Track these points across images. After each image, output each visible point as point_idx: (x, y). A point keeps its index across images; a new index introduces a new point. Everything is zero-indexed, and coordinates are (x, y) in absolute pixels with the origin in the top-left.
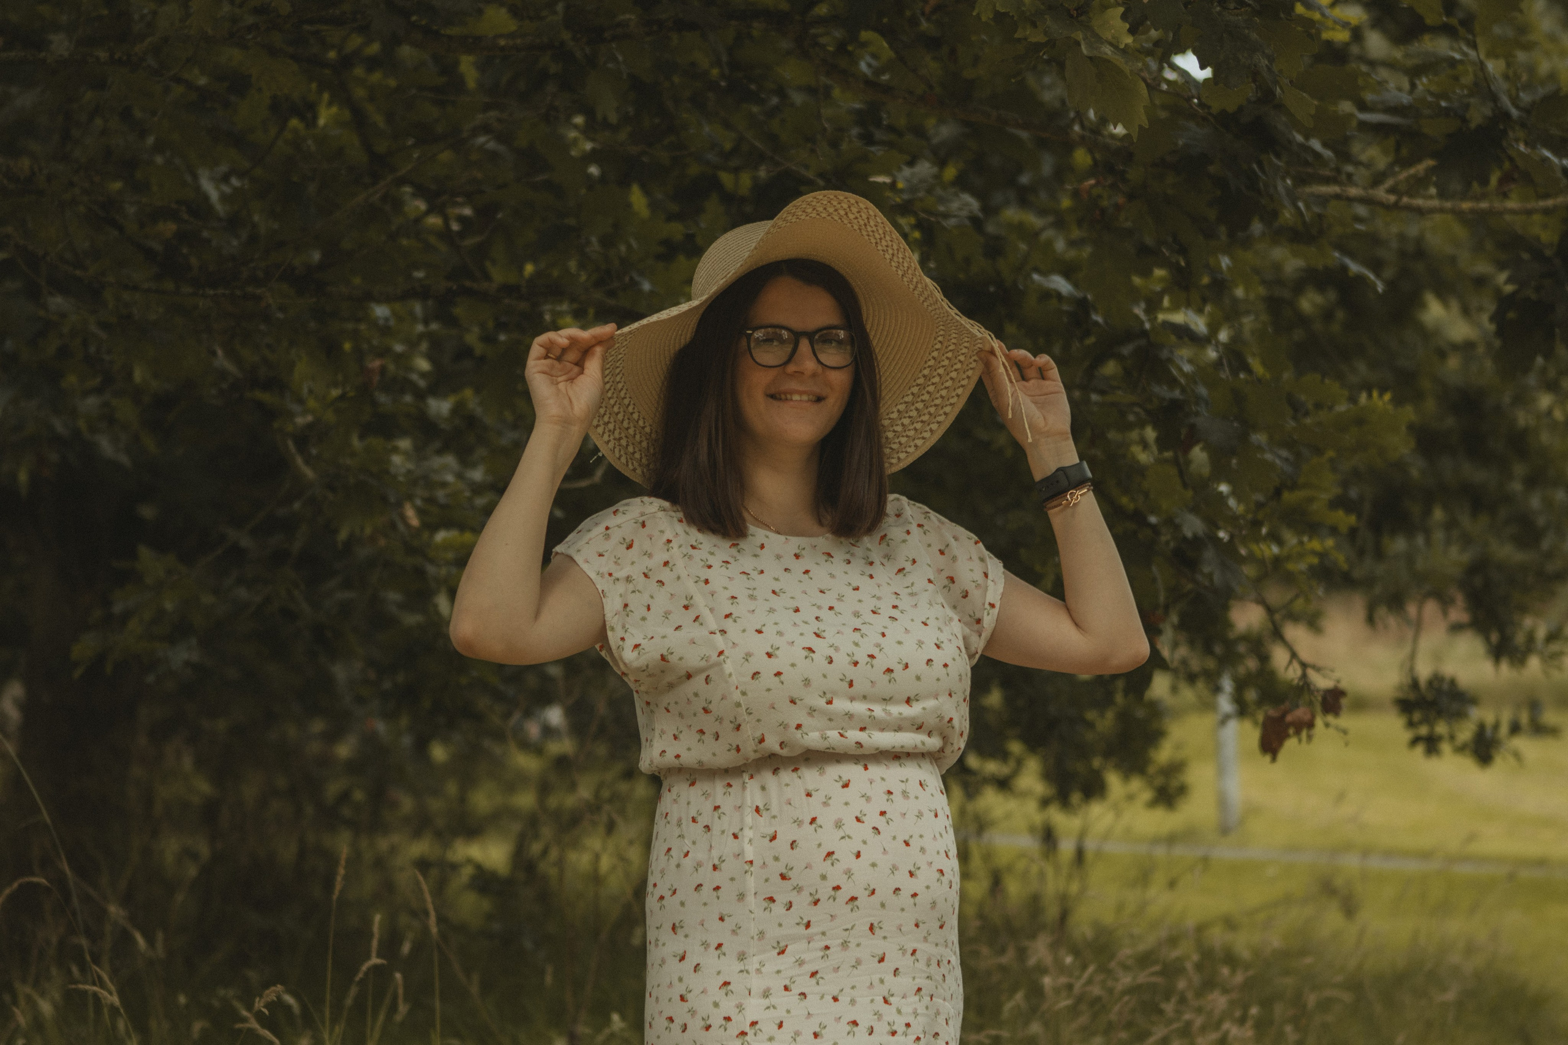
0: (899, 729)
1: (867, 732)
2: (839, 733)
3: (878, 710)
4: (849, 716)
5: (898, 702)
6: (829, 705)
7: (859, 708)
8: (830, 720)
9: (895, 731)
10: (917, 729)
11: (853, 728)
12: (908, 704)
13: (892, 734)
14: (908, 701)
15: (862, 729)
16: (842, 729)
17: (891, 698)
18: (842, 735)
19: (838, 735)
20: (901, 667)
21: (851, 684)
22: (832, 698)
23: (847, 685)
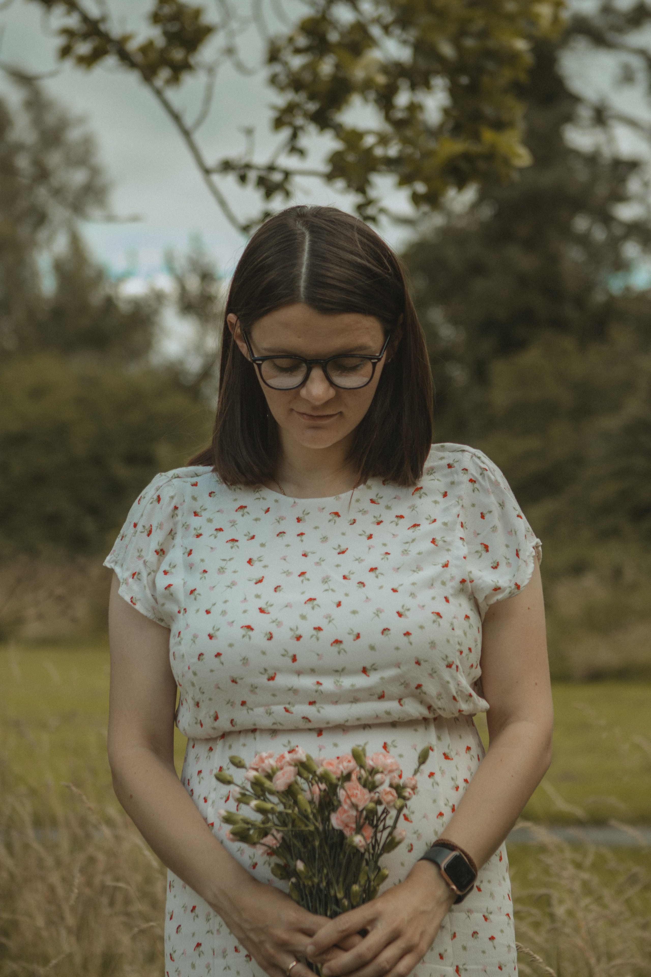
0: (355, 700)
1: (317, 705)
2: (285, 708)
4: (294, 691)
5: (352, 673)
6: (271, 682)
8: (274, 695)
9: (352, 702)
11: (301, 703)
14: (365, 671)
15: (312, 703)
16: (289, 704)
17: (343, 670)
18: (287, 710)
19: (284, 710)
20: (352, 637)
21: (294, 659)
22: (275, 674)
23: (290, 660)
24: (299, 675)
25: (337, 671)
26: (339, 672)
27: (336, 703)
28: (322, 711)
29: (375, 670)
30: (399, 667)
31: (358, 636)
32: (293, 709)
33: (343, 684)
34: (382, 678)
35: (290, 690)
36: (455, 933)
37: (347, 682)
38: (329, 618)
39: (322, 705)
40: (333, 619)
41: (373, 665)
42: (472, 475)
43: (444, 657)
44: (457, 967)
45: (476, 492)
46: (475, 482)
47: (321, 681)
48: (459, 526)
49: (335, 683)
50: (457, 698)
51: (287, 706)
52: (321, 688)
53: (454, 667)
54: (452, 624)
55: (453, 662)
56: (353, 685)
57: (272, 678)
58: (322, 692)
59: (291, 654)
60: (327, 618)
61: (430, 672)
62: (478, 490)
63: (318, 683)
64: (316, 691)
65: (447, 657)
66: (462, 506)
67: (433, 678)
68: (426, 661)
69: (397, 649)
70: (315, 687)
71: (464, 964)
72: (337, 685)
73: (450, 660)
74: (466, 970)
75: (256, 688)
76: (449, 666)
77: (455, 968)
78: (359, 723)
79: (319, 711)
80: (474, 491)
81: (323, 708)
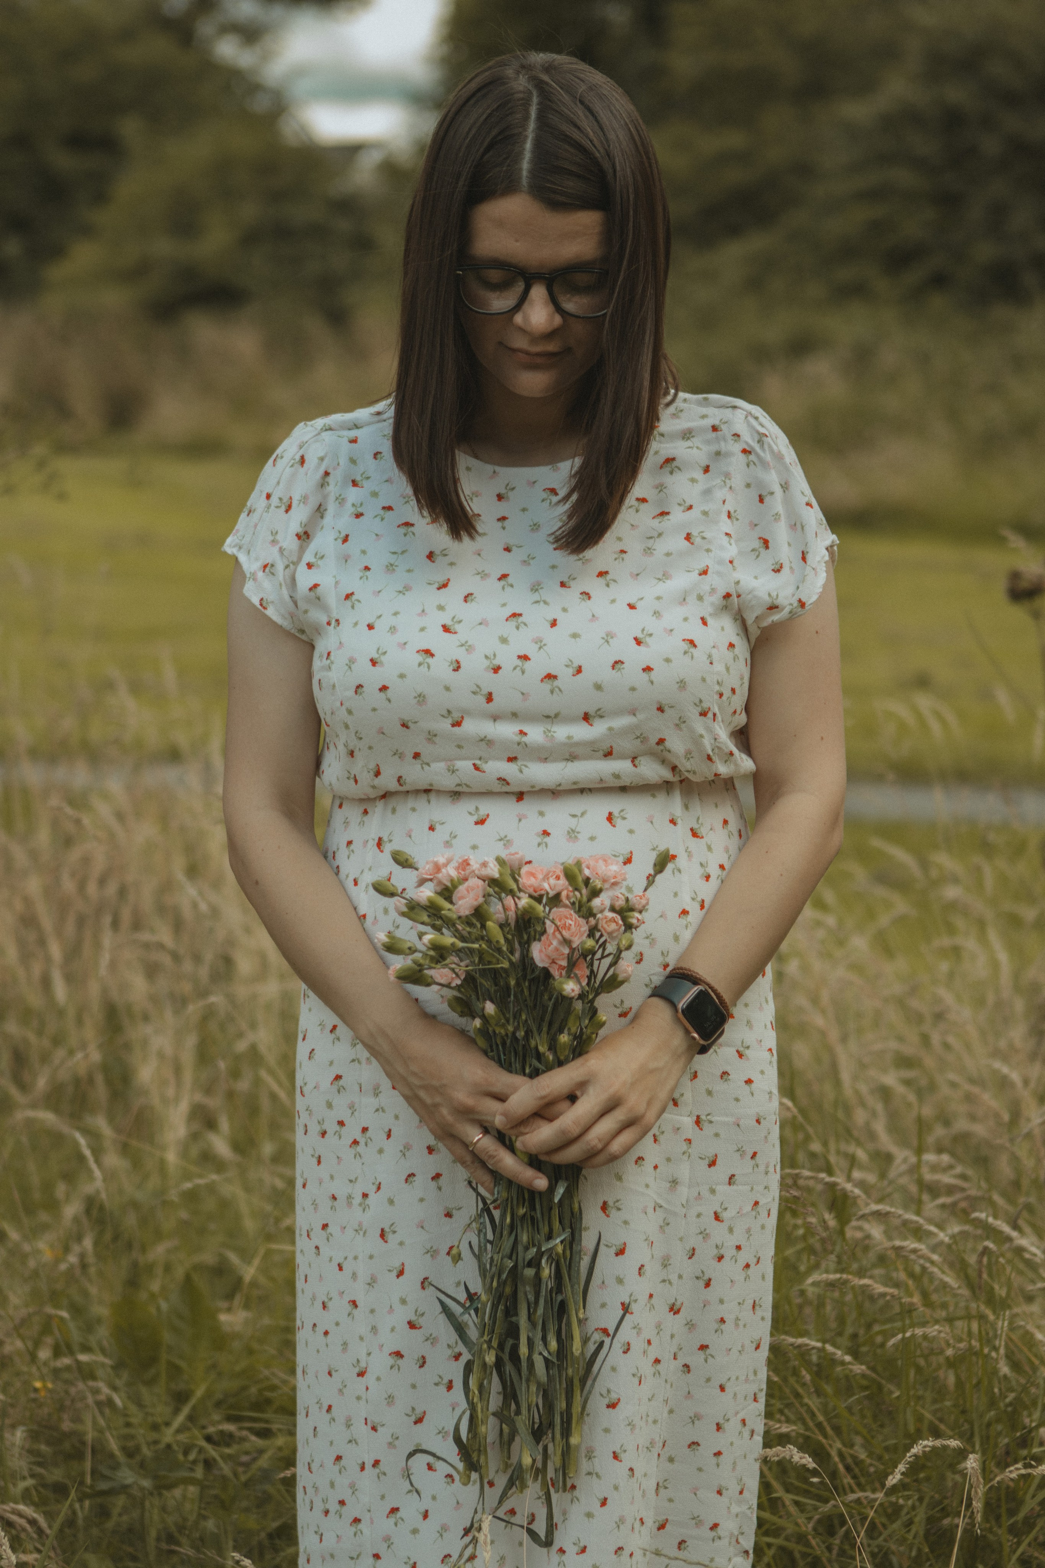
0: (572, 758)
1: (519, 763)
2: (474, 765)
3: (536, 734)
5: (570, 720)
6: (456, 729)
7: (506, 730)
8: (459, 747)
9: (567, 760)
10: (605, 756)
12: (587, 722)
13: (561, 765)
14: (586, 718)
15: (511, 760)
16: (480, 759)
17: (556, 715)
18: (476, 768)
19: (472, 767)
20: (571, 671)
21: (489, 698)
22: (462, 717)
23: (483, 700)
24: (495, 720)
25: (548, 717)
26: (552, 718)
27: (546, 760)
28: (525, 770)
29: (601, 717)
30: (634, 715)
31: (579, 670)
32: (484, 767)
33: (555, 735)
34: (610, 729)
35: (482, 740)
36: (696, 1072)
37: (562, 732)
38: (540, 643)
39: (525, 763)
40: (545, 645)
41: (599, 709)
42: (747, 443)
43: (697, 702)
44: (698, 1117)
45: (752, 466)
46: (750, 452)
47: (525, 730)
48: (724, 516)
49: (545, 732)
50: (713, 758)
51: (478, 762)
52: (525, 739)
53: (710, 715)
54: (710, 656)
55: (709, 709)
56: (569, 738)
57: (457, 724)
58: (526, 745)
59: (485, 691)
60: (536, 643)
61: (678, 722)
62: (754, 464)
63: (522, 732)
64: (519, 744)
65: (701, 701)
66: (731, 488)
67: (681, 729)
68: (672, 707)
69: (633, 689)
70: (517, 738)
71: (708, 1115)
72: (547, 736)
73: (705, 705)
74: (711, 1122)
75: (435, 735)
76: (704, 714)
77: (695, 1118)
78: (575, 787)
79: (521, 771)
80: (748, 466)
81: (526, 766)
